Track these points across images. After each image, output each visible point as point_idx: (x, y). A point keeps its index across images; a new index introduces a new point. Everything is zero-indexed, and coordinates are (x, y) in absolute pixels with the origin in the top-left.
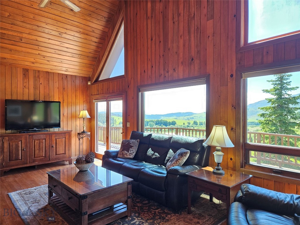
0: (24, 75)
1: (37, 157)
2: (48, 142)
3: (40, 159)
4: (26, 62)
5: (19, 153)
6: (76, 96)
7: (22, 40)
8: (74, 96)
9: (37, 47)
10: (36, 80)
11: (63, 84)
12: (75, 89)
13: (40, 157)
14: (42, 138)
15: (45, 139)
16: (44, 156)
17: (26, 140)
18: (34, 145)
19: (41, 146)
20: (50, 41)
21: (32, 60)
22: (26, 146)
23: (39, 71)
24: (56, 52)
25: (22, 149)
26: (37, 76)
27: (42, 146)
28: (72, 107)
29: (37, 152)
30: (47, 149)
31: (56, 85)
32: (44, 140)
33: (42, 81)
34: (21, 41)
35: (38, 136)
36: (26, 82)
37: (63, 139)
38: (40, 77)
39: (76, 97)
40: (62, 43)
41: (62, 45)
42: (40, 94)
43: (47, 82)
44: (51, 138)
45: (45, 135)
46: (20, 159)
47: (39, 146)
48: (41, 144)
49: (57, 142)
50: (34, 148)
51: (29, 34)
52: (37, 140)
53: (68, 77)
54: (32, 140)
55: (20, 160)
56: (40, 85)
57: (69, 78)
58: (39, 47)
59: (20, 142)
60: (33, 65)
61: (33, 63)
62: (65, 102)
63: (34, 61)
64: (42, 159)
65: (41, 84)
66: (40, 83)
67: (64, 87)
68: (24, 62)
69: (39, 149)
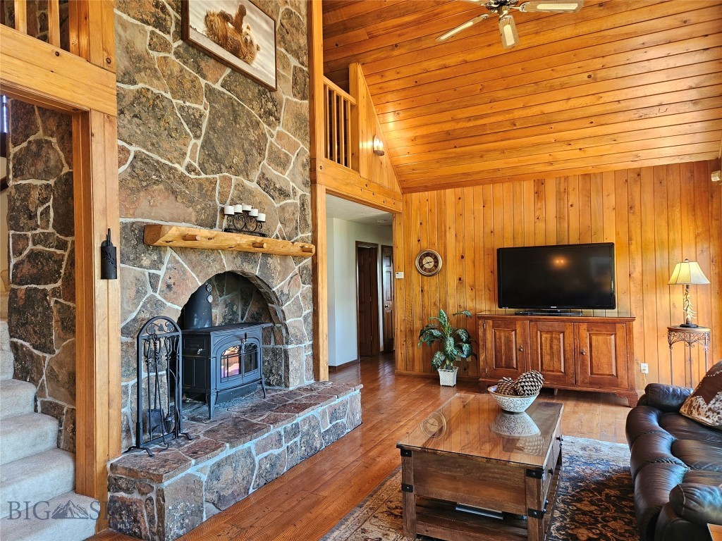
0: (536, 195)
1: (548, 371)
2: (570, 340)
3: (555, 376)
4: (536, 166)
5: (512, 354)
6: (670, 221)
7: (515, 125)
8: (664, 224)
9: (548, 126)
10: (560, 199)
11: (630, 197)
12: (665, 204)
13: (553, 371)
14: (557, 329)
15: (564, 333)
16: (563, 370)
17: (524, 329)
18: (541, 342)
19: (555, 347)
20: (572, 103)
21: (546, 157)
22: (525, 342)
23: (566, 178)
24: (592, 123)
25: (518, 347)
26: (562, 190)
27: (557, 349)
28: (658, 253)
29: (547, 358)
30: (568, 356)
31: (611, 201)
32: (562, 335)
33: (573, 198)
34: (515, 128)
35: (547, 323)
36: (540, 209)
37: (610, 339)
38: (571, 190)
39: (671, 226)
40: (600, 95)
41: (602, 101)
42: (570, 229)
43: (586, 199)
44: (576, 330)
45: (563, 324)
46: (515, 366)
47: (551, 348)
48: (555, 342)
49: (593, 344)
50: (541, 349)
51: (525, 107)
52: (547, 332)
53: (643, 173)
54: (535, 330)
55: (514, 368)
56: (570, 208)
57: (647, 178)
58: (553, 126)
59: (513, 333)
60: (550, 168)
61: (551, 164)
62: (634, 242)
63: (550, 159)
64: (559, 376)
65: (572, 206)
66: (570, 204)
67: (630, 204)
68: (532, 167)
69: (552, 354)
